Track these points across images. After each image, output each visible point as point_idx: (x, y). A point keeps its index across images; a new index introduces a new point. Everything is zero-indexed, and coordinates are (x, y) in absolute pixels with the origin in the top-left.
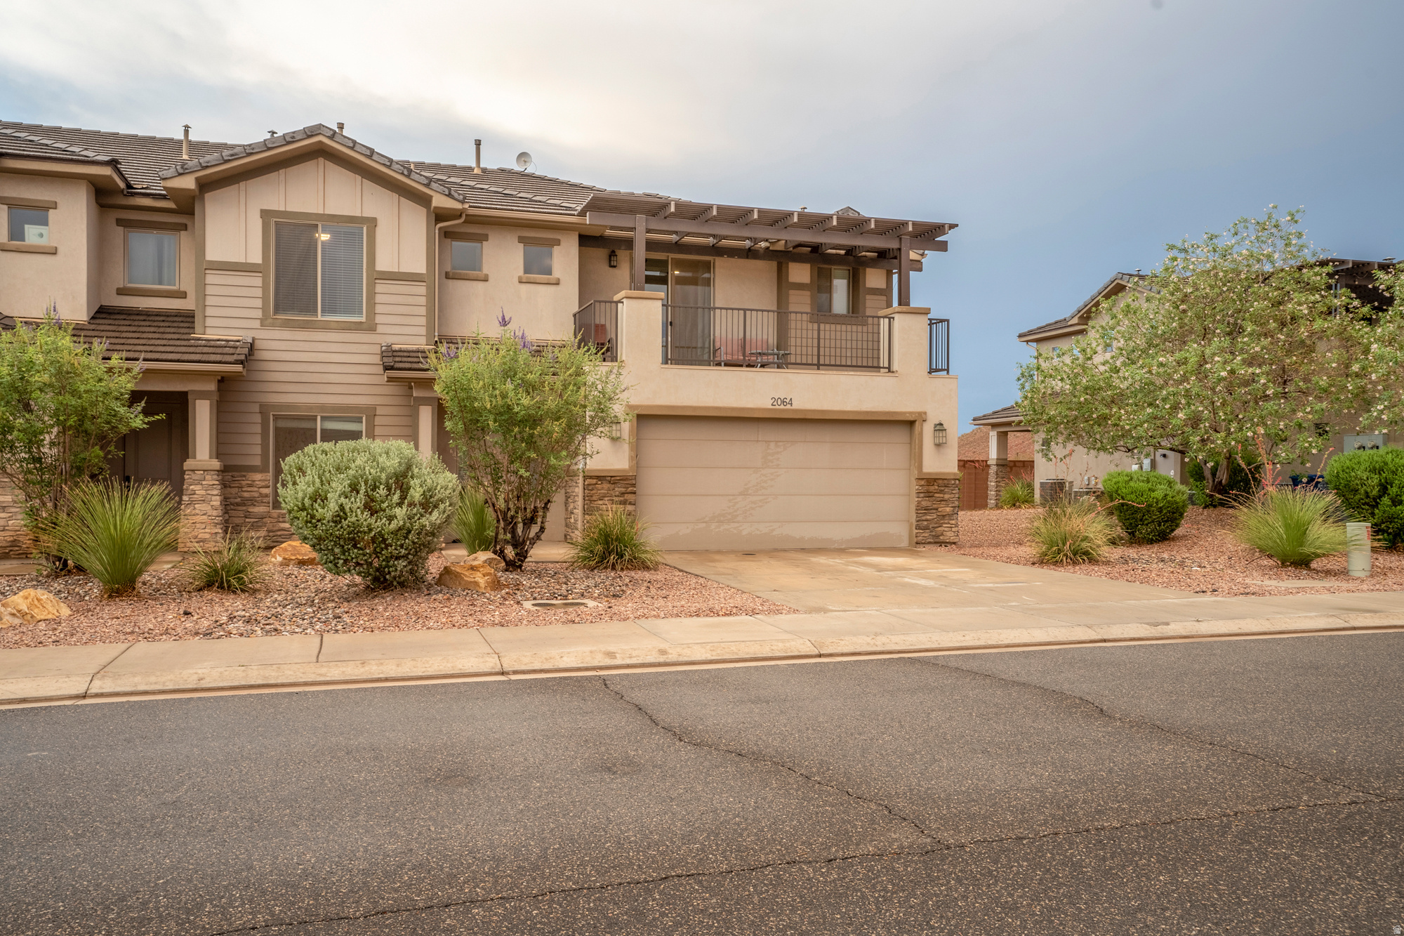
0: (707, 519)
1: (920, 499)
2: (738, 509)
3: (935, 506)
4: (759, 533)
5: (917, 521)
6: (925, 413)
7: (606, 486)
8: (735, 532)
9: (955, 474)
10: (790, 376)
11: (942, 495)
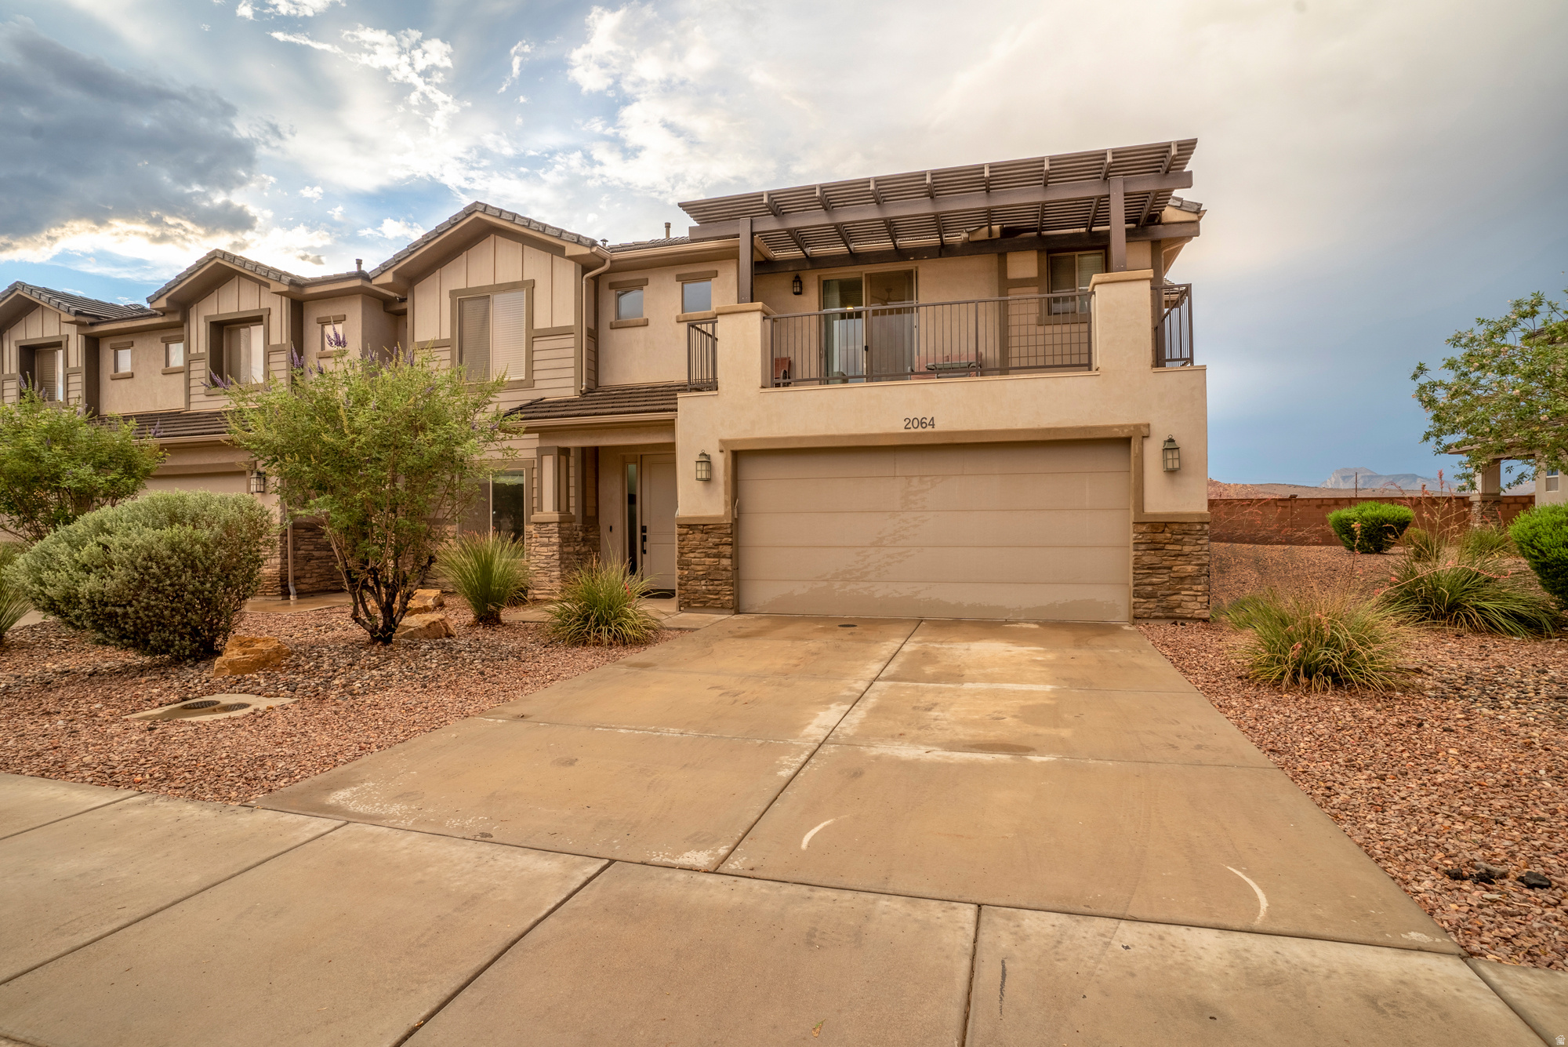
0: (828, 576)
1: (1140, 553)
2: (869, 565)
3: (1167, 563)
4: (897, 595)
5: (1135, 585)
6: (1148, 425)
7: (698, 536)
8: (866, 593)
9: (1201, 515)
10: (931, 388)
11: (1179, 548)
